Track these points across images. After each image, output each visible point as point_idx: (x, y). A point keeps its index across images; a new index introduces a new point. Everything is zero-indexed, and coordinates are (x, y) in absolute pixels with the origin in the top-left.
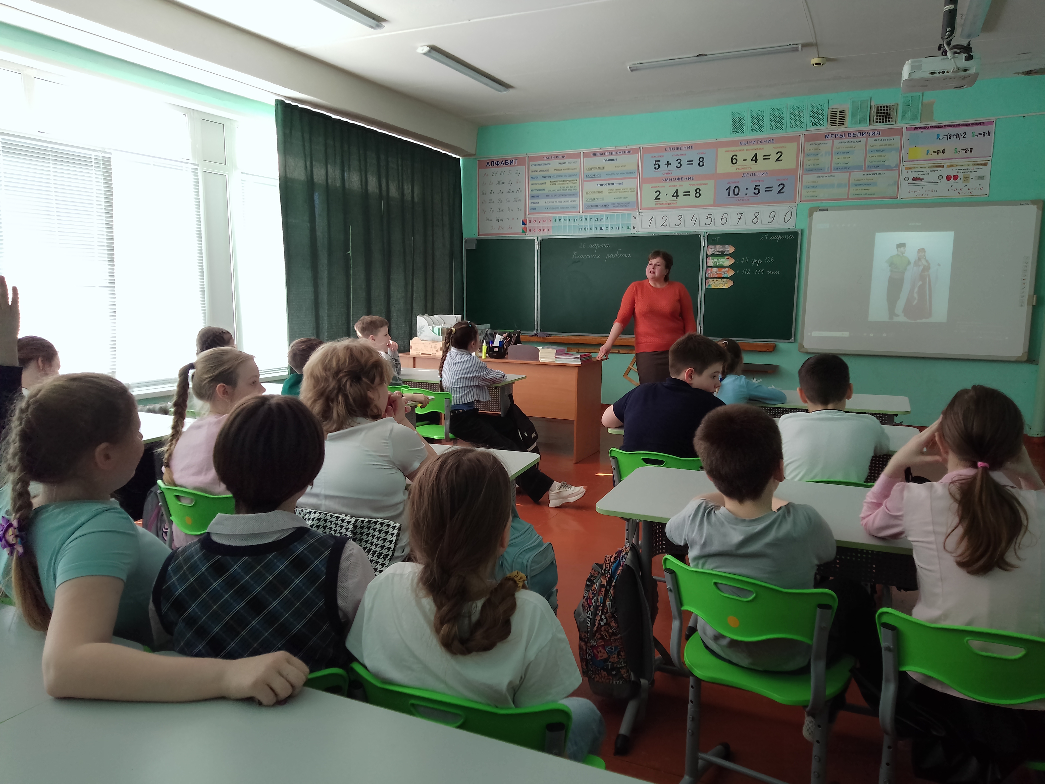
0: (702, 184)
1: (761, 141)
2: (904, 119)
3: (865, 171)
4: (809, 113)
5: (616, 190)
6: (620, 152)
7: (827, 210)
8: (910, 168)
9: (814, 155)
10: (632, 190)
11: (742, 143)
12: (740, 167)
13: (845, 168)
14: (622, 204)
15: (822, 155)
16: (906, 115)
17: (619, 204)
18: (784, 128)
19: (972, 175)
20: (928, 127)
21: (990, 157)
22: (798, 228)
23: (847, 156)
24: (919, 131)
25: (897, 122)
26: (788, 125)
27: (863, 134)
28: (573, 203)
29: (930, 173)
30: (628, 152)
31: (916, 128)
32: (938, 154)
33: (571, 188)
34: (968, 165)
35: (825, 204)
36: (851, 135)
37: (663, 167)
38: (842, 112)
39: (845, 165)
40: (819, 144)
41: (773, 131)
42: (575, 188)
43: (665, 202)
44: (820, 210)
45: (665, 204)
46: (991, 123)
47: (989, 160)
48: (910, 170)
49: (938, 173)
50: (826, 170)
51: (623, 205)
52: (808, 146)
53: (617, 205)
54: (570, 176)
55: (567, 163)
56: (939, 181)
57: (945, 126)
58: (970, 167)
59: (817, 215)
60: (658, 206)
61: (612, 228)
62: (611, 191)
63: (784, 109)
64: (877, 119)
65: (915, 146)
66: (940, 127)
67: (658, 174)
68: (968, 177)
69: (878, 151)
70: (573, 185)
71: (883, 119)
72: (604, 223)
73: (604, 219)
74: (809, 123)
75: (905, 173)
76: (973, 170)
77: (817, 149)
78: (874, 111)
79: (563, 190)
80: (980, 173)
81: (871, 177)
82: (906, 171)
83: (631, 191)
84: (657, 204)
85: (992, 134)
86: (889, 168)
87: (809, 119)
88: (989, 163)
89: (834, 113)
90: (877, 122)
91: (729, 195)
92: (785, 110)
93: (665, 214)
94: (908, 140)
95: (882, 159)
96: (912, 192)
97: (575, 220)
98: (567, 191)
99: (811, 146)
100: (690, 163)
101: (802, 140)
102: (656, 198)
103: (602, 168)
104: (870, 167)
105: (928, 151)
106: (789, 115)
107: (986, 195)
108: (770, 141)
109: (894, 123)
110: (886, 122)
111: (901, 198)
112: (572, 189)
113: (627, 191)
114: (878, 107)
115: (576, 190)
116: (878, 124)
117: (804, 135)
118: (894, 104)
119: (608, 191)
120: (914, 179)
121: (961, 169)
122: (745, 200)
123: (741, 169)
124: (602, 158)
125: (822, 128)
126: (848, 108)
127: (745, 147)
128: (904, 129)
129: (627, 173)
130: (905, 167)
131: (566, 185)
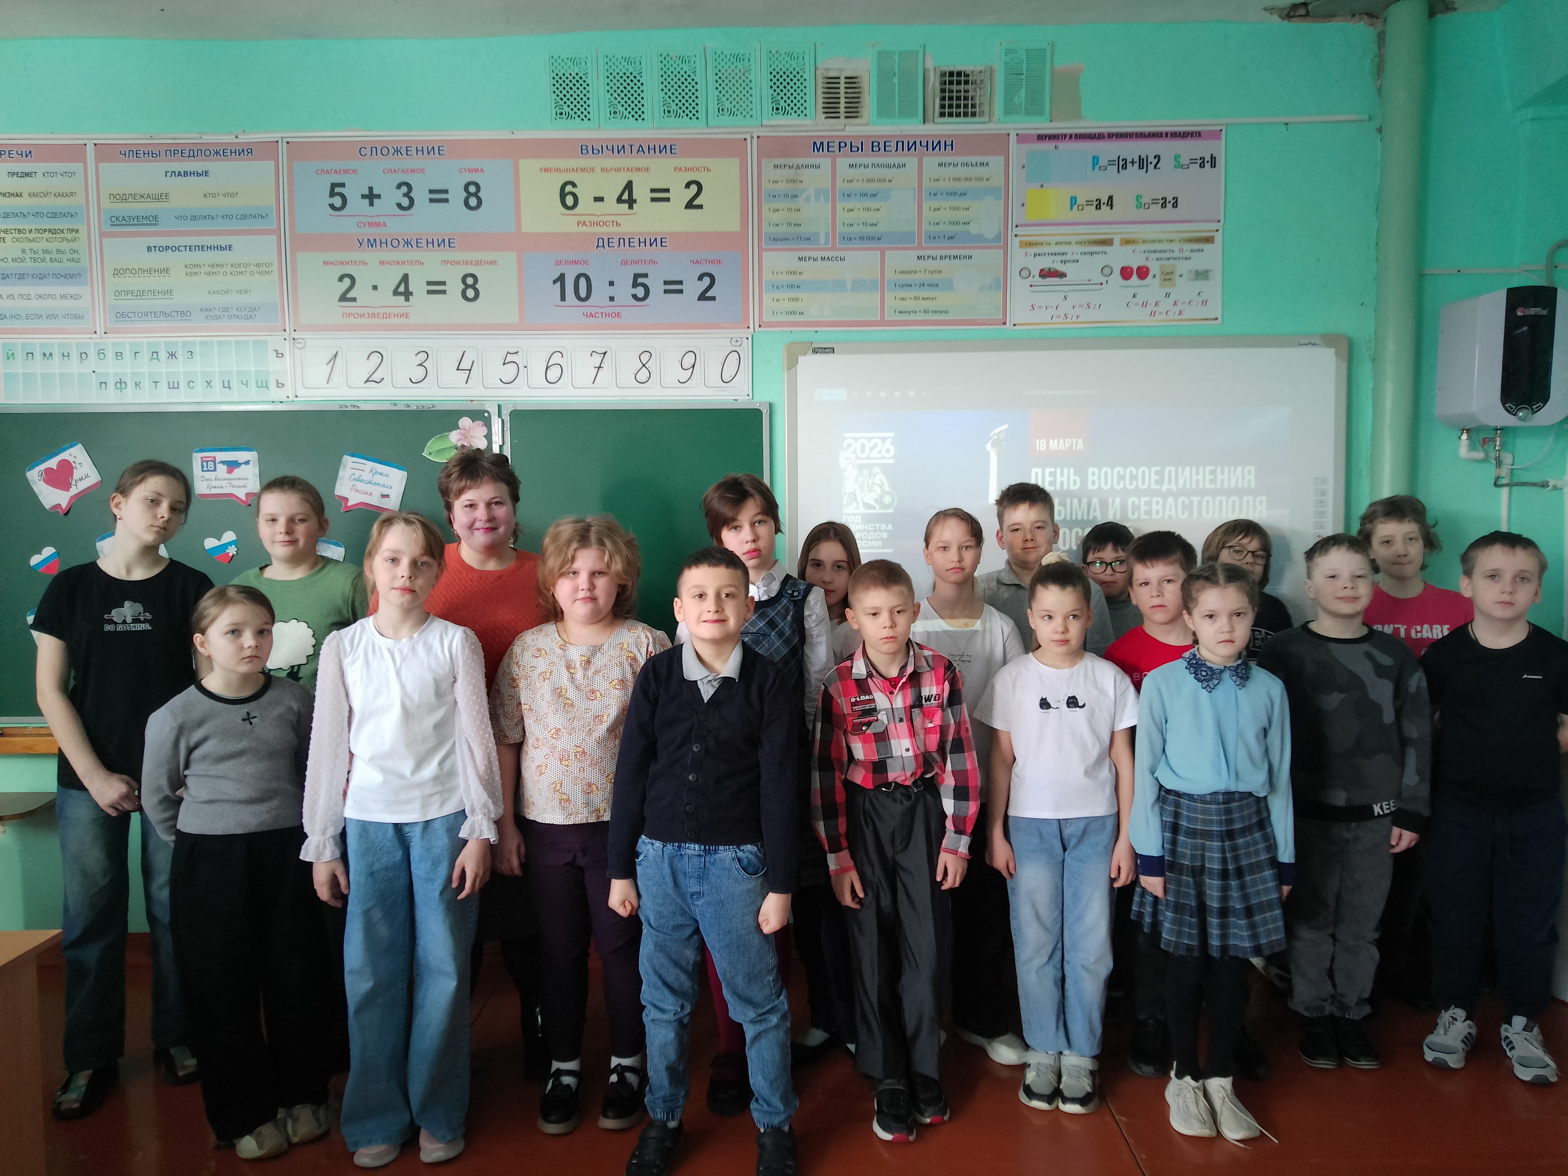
0: (479, 263)
1: (642, 148)
2: (1010, 109)
3: (920, 247)
4: (766, 77)
5: (212, 266)
6: (220, 152)
7: (833, 350)
8: (1030, 244)
9: (786, 196)
10: (264, 269)
11: (586, 149)
12: (586, 219)
13: (871, 238)
14: (234, 312)
15: (808, 199)
16: (1016, 100)
17: (226, 309)
18: (702, 115)
19: (1182, 267)
20: (1071, 136)
21: (1219, 221)
22: (759, 400)
23: (873, 204)
24: (1049, 146)
25: (995, 118)
26: (713, 107)
27: (910, 145)
28: (71, 303)
29: (1082, 258)
30: (245, 152)
31: (1040, 138)
32: (1098, 207)
33: (60, 256)
34: (1171, 241)
35: (823, 336)
36: (878, 146)
37: (357, 204)
38: (852, 81)
39: (869, 230)
40: (798, 167)
41: (672, 121)
42: (75, 256)
43: (371, 311)
44: (816, 351)
45: (373, 315)
46: (1216, 135)
47: (1217, 231)
48: (1032, 250)
49: (1100, 261)
50: (822, 240)
51: (238, 313)
52: (769, 172)
53: (217, 313)
54: (54, 215)
55: (39, 175)
56: (1104, 280)
57: (1111, 136)
58: (1176, 246)
59: (808, 363)
60: (352, 321)
61: (209, 383)
62: (196, 270)
63: (697, 60)
64: (943, 106)
65: (1042, 186)
66: (1099, 137)
67: (343, 224)
68: (1172, 273)
69: (952, 194)
70: (65, 246)
71: (958, 106)
72: (180, 367)
73: (179, 355)
74: (767, 105)
75: (1019, 258)
76: (1181, 255)
77: (794, 181)
78: (934, 84)
79: (35, 260)
80: (1199, 262)
81: (937, 264)
82: (1024, 250)
83: (261, 273)
84: (350, 315)
85: (1221, 162)
86: (979, 241)
87: (767, 93)
88: (1218, 237)
89: (832, 83)
90: (942, 115)
91: (563, 298)
92: (699, 66)
93: (376, 344)
94: (1023, 167)
95: (961, 215)
96: (1040, 307)
97: (83, 355)
98: (48, 264)
99: (779, 171)
100: (439, 196)
101: (752, 149)
102: (343, 298)
103: (162, 197)
104: (933, 237)
105: (1073, 201)
106: (711, 78)
107: (1216, 319)
108: (665, 149)
109: (985, 119)
110: (966, 115)
111: (1014, 325)
112: (64, 257)
113: (248, 269)
114: (943, 74)
115: (77, 261)
116: (947, 119)
117: (755, 138)
118: (982, 68)
119: (189, 270)
120: (1046, 274)
121: (1155, 252)
122: (609, 315)
123: (593, 224)
124: (160, 167)
125: (802, 121)
126: (869, 71)
127: (597, 162)
128: (1013, 139)
129: (244, 217)
130: (1021, 242)
131: (44, 245)
